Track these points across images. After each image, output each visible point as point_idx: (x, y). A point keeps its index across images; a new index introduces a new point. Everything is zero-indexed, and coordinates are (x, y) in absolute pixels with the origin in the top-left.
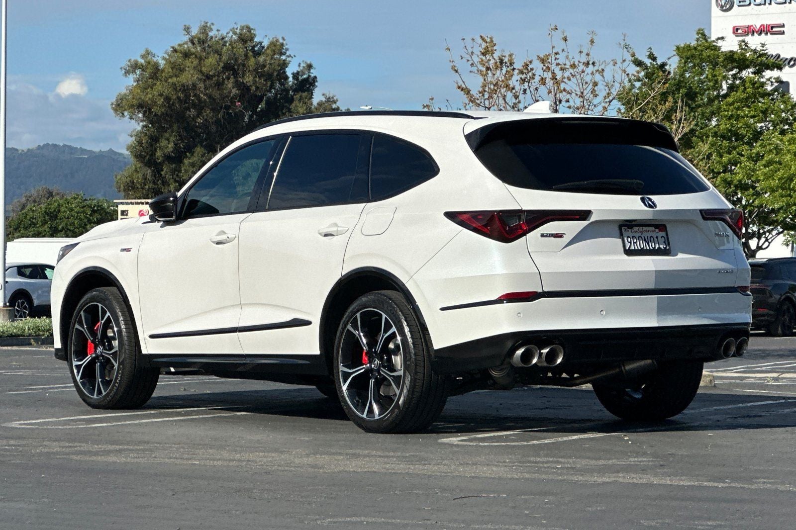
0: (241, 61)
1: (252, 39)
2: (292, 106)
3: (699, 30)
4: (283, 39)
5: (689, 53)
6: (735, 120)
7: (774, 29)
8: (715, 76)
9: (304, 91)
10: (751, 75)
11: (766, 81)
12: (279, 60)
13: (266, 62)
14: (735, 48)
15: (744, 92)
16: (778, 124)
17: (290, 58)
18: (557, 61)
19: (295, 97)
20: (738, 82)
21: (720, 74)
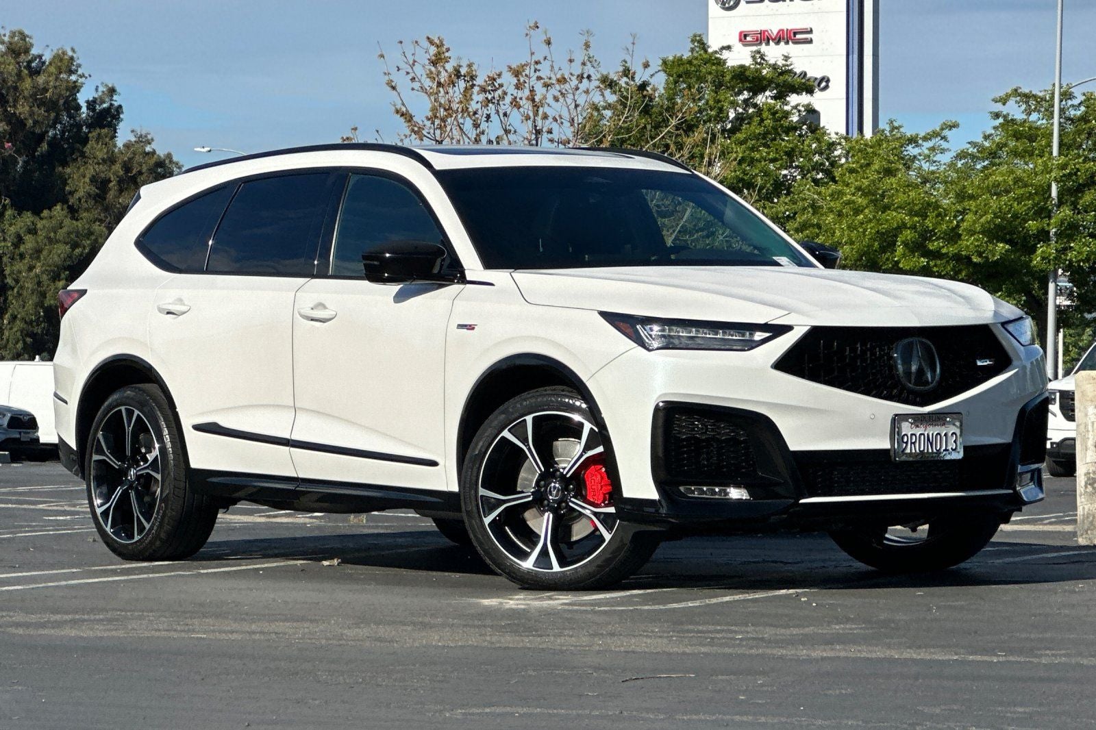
0: (11, 82)
1: (27, 51)
2: (87, 149)
3: (695, 36)
4: (73, 50)
5: (681, 69)
6: (749, 165)
7: (798, 36)
8: (719, 101)
9: (102, 127)
10: (770, 101)
11: (792, 110)
12: (68, 82)
13: (48, 85)
14: (748, 62)
15: (760, 124)
16: (809, 172)
17: (84, 79)
18: (538, 74)
19: (90, 135)
20: (751, 111)
21: (726, 98)
